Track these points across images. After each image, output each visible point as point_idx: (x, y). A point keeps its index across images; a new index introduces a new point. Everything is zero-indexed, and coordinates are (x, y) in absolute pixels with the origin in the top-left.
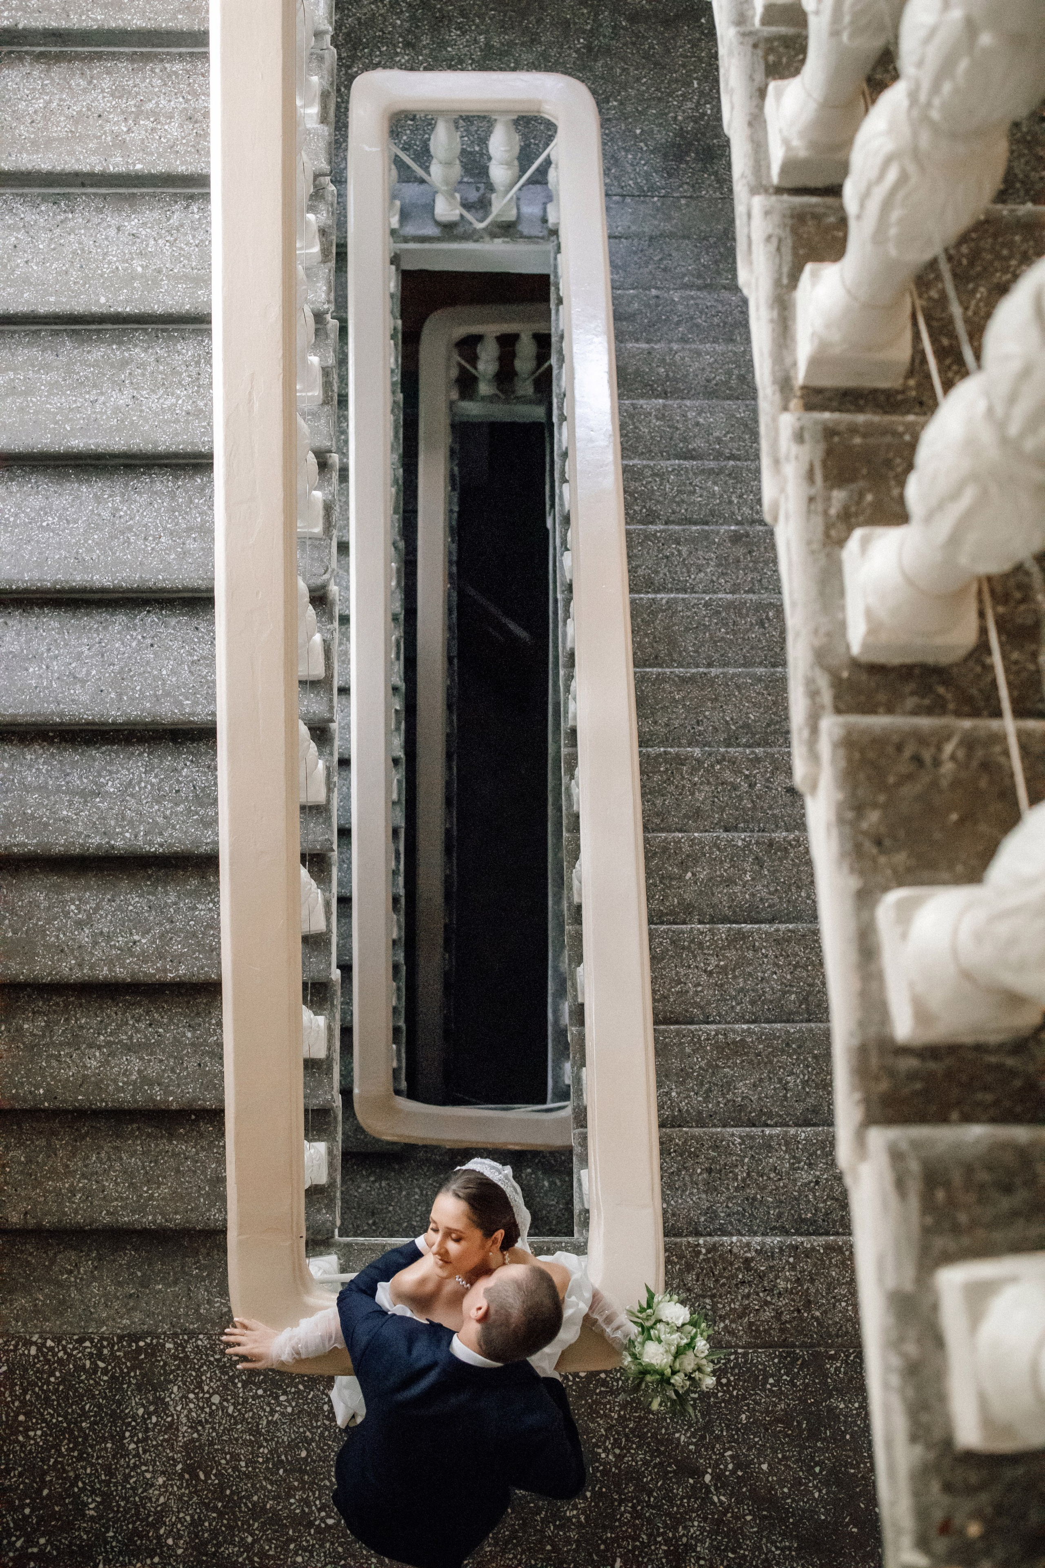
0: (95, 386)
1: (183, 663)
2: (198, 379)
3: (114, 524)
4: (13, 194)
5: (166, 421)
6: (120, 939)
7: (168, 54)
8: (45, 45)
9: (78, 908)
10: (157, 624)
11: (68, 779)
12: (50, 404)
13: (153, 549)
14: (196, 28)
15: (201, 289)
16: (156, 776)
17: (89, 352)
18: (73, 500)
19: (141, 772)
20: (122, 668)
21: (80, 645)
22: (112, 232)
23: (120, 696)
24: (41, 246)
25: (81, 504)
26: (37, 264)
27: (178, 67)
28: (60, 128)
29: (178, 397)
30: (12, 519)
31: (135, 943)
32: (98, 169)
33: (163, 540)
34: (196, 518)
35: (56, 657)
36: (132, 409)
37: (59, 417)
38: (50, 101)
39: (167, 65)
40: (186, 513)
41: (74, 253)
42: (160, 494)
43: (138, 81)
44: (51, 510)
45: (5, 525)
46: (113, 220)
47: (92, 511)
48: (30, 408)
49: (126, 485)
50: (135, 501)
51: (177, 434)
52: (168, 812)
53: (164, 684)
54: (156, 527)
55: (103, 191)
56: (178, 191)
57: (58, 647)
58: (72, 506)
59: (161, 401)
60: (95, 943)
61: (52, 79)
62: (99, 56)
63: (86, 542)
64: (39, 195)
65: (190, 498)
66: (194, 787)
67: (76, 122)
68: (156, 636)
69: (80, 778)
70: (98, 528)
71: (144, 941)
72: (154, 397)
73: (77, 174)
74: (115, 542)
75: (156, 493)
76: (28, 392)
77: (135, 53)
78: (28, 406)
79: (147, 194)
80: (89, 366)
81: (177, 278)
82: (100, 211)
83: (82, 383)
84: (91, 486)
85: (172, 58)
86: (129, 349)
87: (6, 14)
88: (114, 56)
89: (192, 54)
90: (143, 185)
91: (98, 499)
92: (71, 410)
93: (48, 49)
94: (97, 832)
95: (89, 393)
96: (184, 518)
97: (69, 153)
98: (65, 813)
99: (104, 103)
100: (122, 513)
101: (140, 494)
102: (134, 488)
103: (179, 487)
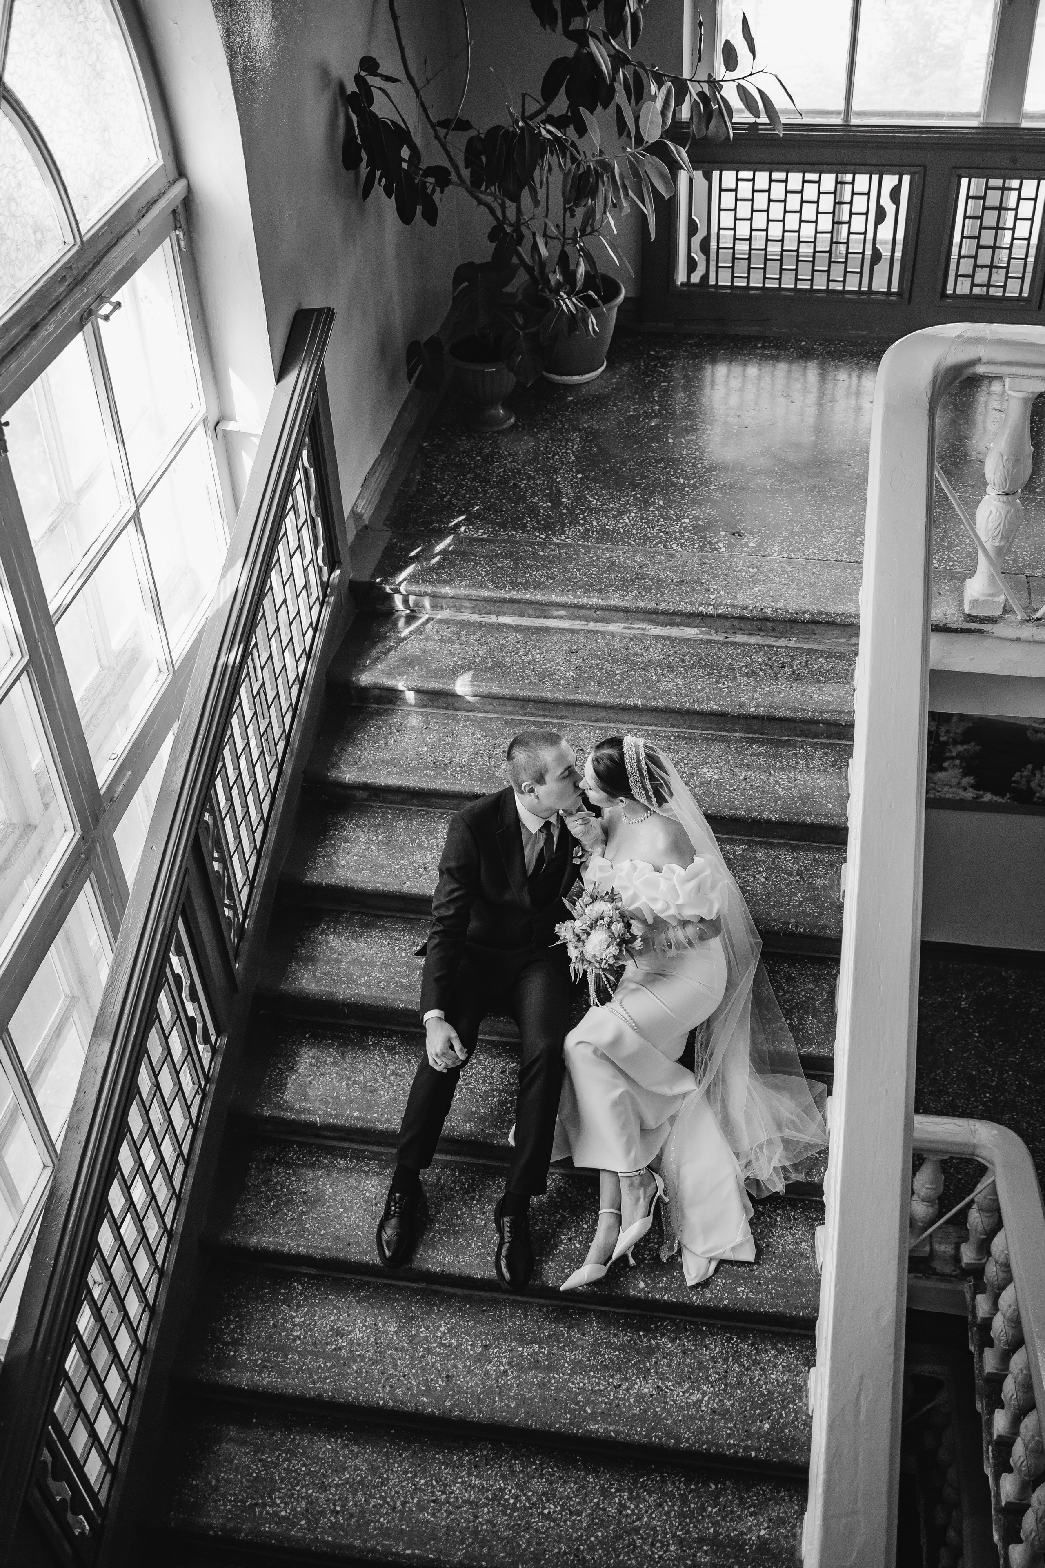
0: (619, 1370)
2: (725, 1377)
3: (620, 1522)
5: (690, 1416)
12: (573, 1383)
13: (660, 1557)
15: (741, 1286)
17: (615, 1335)
18: (578, 1490)
24: (585, 1226)
25: (586, 1495)
26: (580, 1242)
29: (704, 1393)
30: (512, 1501)
34: (708, 1528)
36: (656, 1399)
37: (580, 1398)
40: (698, 1521)
42: (671, 1495)
44: (554, 1496)
45: (504, 1505)
47: (597, 1504)
48: (552, 1385)
49: (636, 1481)
50: (644, 1500)
51: (702, 1433)
58: (576, 1496)
59: (687, 1395)
63: (588, 1538)
65: (703, 1504)
70: (603, 1525)
72: (679, 1389)
74: (620, 1544)
75: (667, 1494)
76: (551, 1368)
78: (550, 1382)
80: (615, 1349)
83: (606, 1366)
84: (598, 1476)
86: (655, 1338)
91: (604, 1492)
92: (593, 1392)
95: (612, 1377)
96: (695, 1527)
100: (629, 1512)
101: (650, 1493)
102: (643, 1485)
103: (692, 1491)
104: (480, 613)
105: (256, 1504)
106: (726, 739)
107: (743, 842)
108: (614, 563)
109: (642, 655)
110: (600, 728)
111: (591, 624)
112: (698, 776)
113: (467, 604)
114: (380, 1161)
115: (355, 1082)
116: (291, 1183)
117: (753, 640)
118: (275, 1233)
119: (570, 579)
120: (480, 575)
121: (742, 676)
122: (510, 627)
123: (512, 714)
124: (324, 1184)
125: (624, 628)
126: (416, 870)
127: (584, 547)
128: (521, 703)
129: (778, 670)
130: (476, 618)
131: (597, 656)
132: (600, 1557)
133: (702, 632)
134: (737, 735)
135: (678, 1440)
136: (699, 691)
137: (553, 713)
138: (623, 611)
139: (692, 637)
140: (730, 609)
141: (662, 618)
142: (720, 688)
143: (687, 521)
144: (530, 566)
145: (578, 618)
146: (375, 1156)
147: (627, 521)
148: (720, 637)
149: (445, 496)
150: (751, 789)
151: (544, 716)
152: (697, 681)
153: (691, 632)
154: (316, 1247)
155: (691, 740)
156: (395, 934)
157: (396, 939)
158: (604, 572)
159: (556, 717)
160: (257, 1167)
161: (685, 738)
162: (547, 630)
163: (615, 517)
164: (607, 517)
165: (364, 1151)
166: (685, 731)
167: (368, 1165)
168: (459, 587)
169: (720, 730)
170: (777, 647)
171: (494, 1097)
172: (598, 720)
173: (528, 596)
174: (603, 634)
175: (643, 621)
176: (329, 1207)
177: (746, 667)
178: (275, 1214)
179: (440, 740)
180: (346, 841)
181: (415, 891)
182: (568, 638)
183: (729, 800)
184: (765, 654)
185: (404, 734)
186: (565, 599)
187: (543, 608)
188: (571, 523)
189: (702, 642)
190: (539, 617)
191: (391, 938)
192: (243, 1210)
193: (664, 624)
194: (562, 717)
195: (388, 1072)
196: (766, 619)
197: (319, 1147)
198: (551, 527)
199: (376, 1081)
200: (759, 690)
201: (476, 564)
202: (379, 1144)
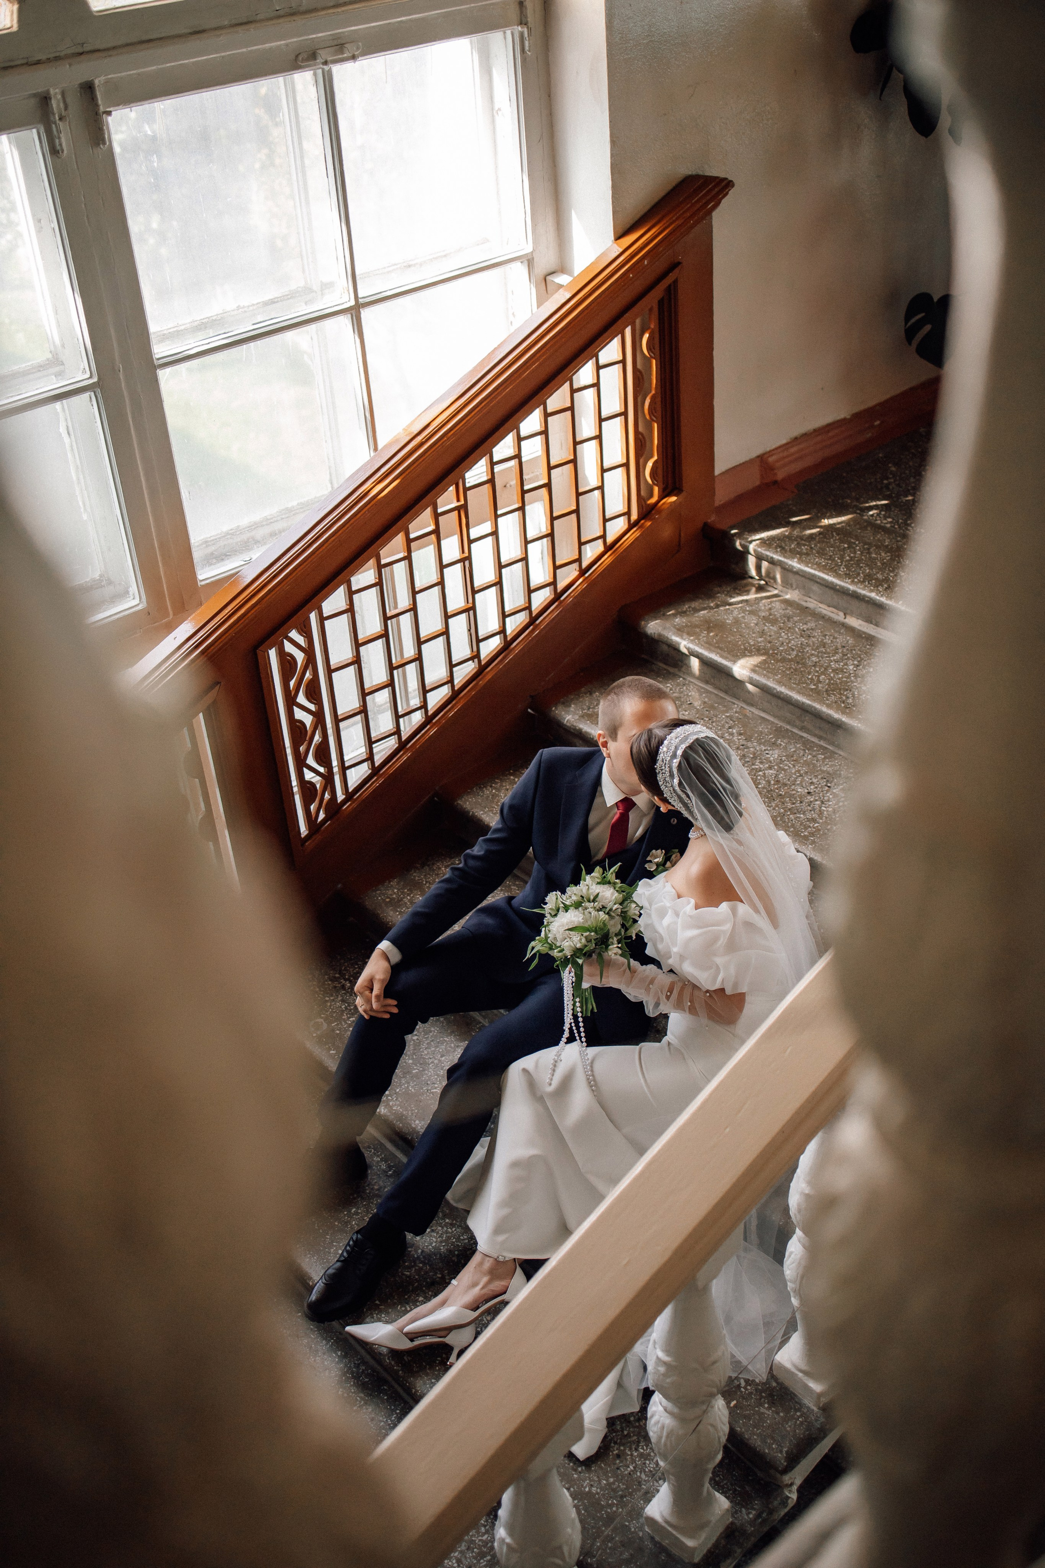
104: (828, 605)
113: (815, 588)
123: (789, 723)
130: (825, 610)
151: (820, 738)
168: (808, 563)
173: (872, 594)
201: (850, 547)
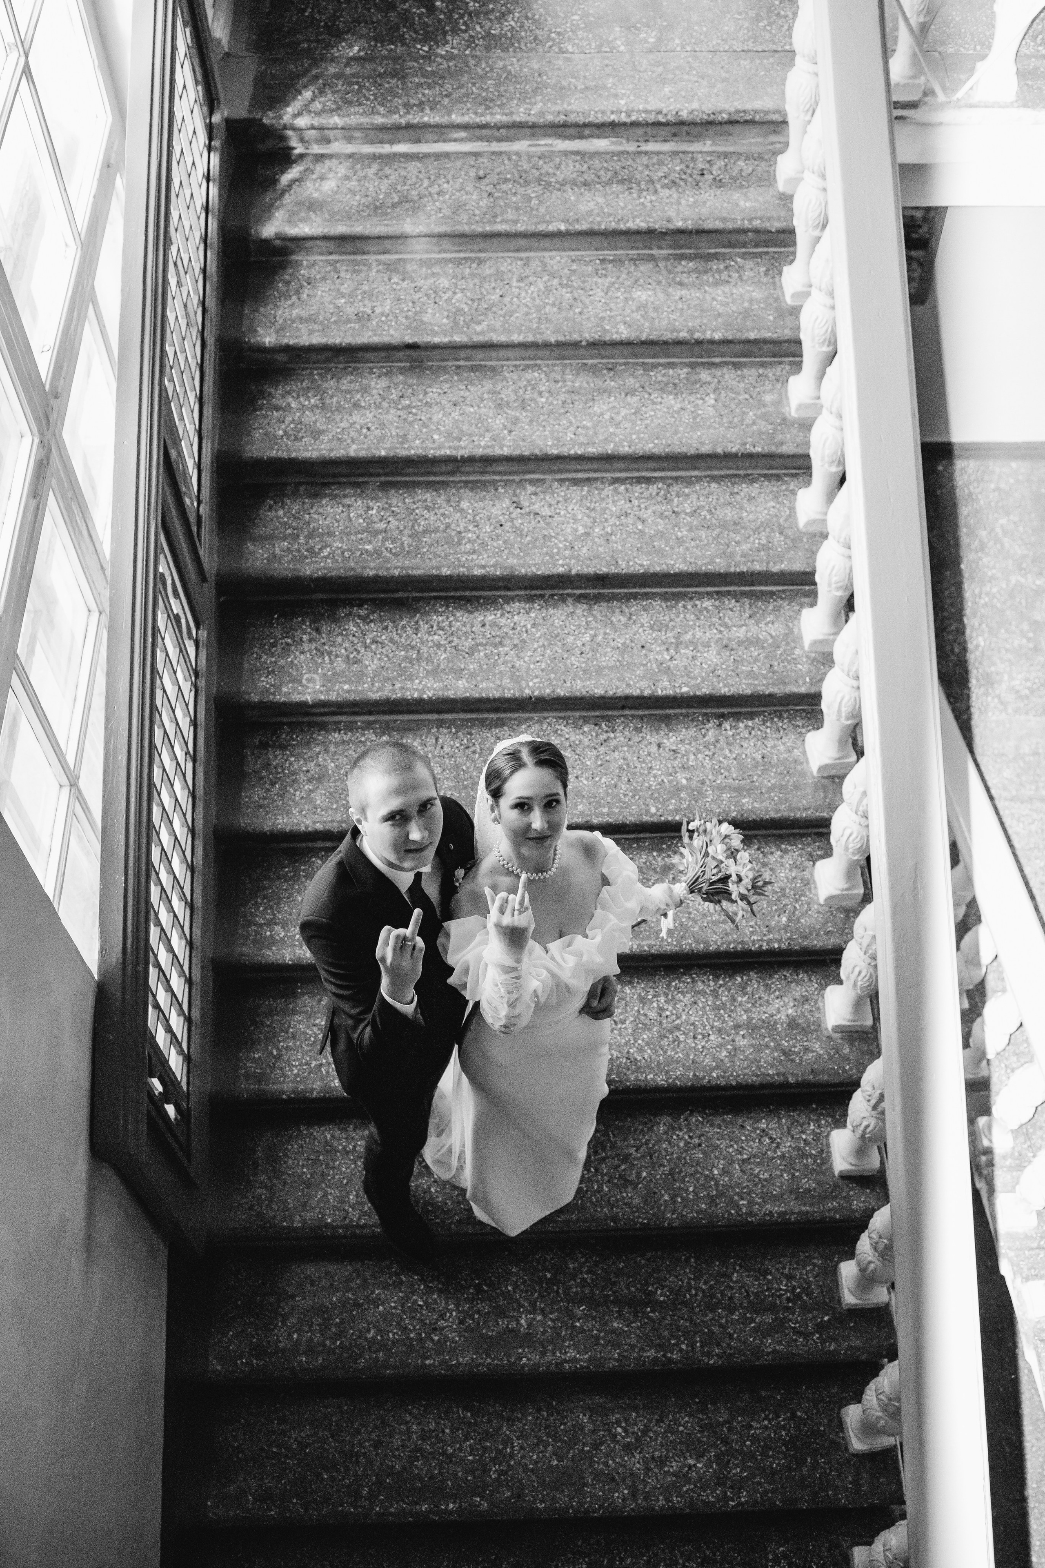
1: (733, 1162)
3: (661, 1023)
4: (556, 717)
5: (713, 922)
6: (674, 1464)
7: (696, 593)
8: (586, 588)
9: (625, 1430)
10: (702, 1123)
11: (615, 1289)
13: (703, 1047)
14: (732, 570)
15: (745, 797)
16: (706, 1283)
19: (689, 1279)
20: (672, 1169)
21: (628, 1146)
22: (653, 749)
23: (673, 1198)
26: (587, 779)
27: (707, 603)
28: (608, 658)
31: (690, 1467)
32: (646, 693)
33: (712, 1037)
34: (741, 1016)
35: (604, 1159)
38: (596, 635)
39: (698, 602)
40: (732, 1011)
41: (620, 768)
42: (703, 993)
43: (673, 616)
46: (653, 738)
47: (638, 1011)
49: (669, 986)
50: (680, 1001)
51: (727, 934)
52: (723, 1321)
53: (716, 1185)
54: (704, 1026)
55: (640, 712)
56: (709, 711)
57: (604, 1149)
60: (648, 1469)
61: (595, 616)
62: (635, 596)
64: (580, 717)
65: (733, 997)
66: (747, 1292)
67: (622, 653)
68: (702, 1135)
69: (628, 1287)
70: (646, 1028)
71: (699, 1465)
73: (627, 698)
74: (665, 1042)
75: (698, 992)
77: (666, 593)
79: (681, 714)
81: (721, 788)
82: (638, 730)
84: (634, 987)
85: (701, 596)
87: (561, 562)
88: (646, 596)
89: (718, 593)
90: (679, 707)
91: (642, 1000)
93: (587, 591)
94: (651, 1345)
96: (730, 1016)
97: (619, 679)
98: (615, 1325)
99: (645, 636)
100: (668, 1013)
101: (683, 993)
102: (677, 988)
103: (721, 986)
104: (372, 143)
105: (321, 1064)
106: (652, 258)
107: (686, 365)
108: (509, 73)
109: (554, 174)
110: (521, 259)
111: (494, 144)
112: (633, 300)
113: (358, 134)
114: (375, 729)
115: (337, 656)
116: (291, 763)
117: (666, 147)
118: (287, 813)
119: (467, 95)
120: (368, 99)
121: (663, 187)
122: (408, 157)
124: (324, 760)
125: (530, 146)
126: (359, 432)
127: (473, 57)
128: (435, 240)
129: (699, 177)
130: (367, 149)
131: (508, 180)
132: (650, 1056)
133: (612, 143)
134: (663, 252)
135: (707, 943)
136: (623, 209)
137: (470, 247)
138: (529, 127)
139: (601, 149)
140: (643, 115)
141: (571, 131)
142: (643, 204)
143: (576, 17)
144: (420, 85)
145: (480, 139)
146: (368, 726)
147: (512, 23)
148: (631, 147)
149: (305, 10)
150: (689, 308)
152: (618, 197)
153: (601, 144)
154: (332, 821)
155: (617, 261)
156: (347, 501)
157: (349, 506)
158: (501, 84)
159: (473, 251)
160: (253, 754)
161: (611, 261)
162: (447, 155)
163: (498, 19)
164: (490, 20)
165: (356, 722)
166: (610, 254)
167: (363, 735)
168: (349, 115)
169: (645, 248)
170: (693, 153)
171: (479, 651)
172: (518, 250)
173: (426, 119)
174: (509, 155)
175: (550, 136)
176: (335, 781)
177: (665, 177)
178: (282, 796)
179: (356, 289)
180: (278, 409)
181: (363, 453)
182: (472, 163)
183: (669, 323)
184: (682, 162)
185: (315, 287)
186: (466, 119)
187: (441, 131)
188: (452, 30)
189: (614, 154)
190: (436, 141)
191: (343, 506)
192: (250, 797)
193: (571, 138)
194: (480, 251)
195: (368, 641)
196: (682, 123)
197: (310, 725)
198: (432, 36)
199: (358, 652)
200: (683, 201)
201: (360, 87)
202: (370, 713)
